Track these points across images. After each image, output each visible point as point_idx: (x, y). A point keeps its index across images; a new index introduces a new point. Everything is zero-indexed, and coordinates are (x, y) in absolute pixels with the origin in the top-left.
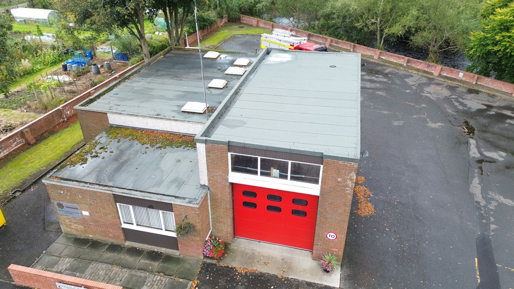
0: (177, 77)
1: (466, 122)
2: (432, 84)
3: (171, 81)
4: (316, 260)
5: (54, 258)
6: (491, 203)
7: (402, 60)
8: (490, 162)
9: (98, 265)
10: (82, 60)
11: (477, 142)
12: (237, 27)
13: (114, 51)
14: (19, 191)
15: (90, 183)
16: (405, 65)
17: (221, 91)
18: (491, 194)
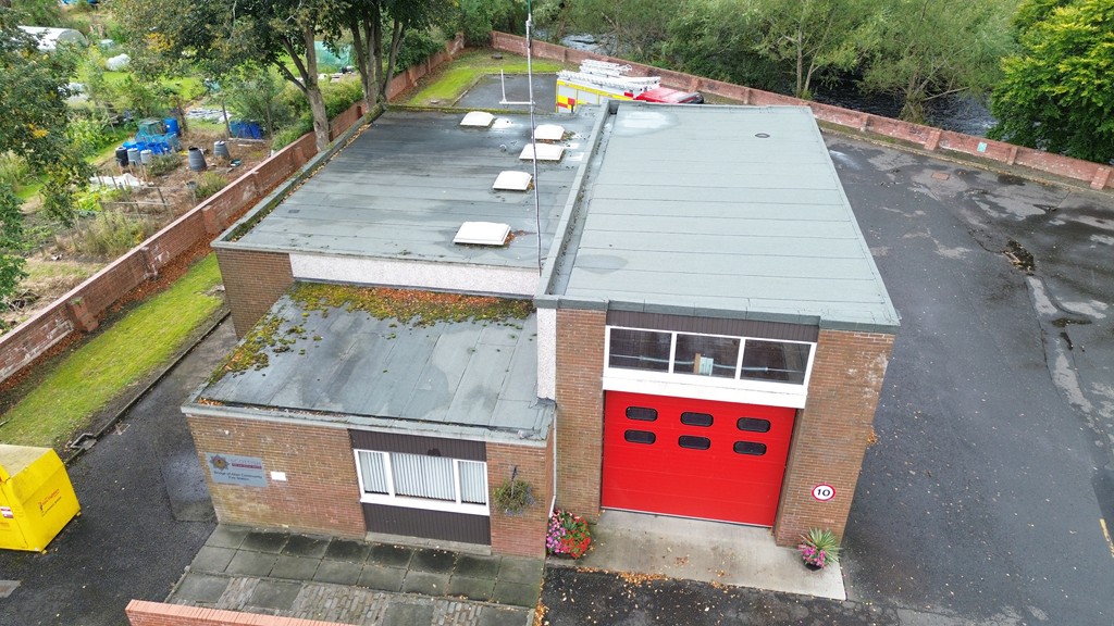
1: (1013, 244)
2: (926, 167)
4: (784, 546)
5: (214, 580)
6: (1103, 406)
7: (856, 120)
8: (1081, 323)
9: (317, 588)
10: (161, 139)
11: (1044, 284)
12: (488, 58)
13: (229, 117)
14: (90, 437)
15: (291, 409)
16: (862, 129)
17: (525, 196)
18: (1099, 388)
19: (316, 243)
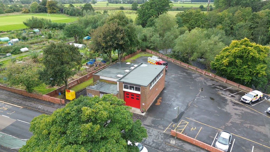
0: (117, 68)
1: (202, 88)
2: (200, 77)
3: (116, 70)
4: (141, 111)
6: (191, 106)
10: (92, 62)
11: (201, 93)
12: (144, 53)
13: (102, 60)
14: (77, 93)
15: (95, 89)
16: (195, 70)
18: (193, 104)
19: (103, 75)
